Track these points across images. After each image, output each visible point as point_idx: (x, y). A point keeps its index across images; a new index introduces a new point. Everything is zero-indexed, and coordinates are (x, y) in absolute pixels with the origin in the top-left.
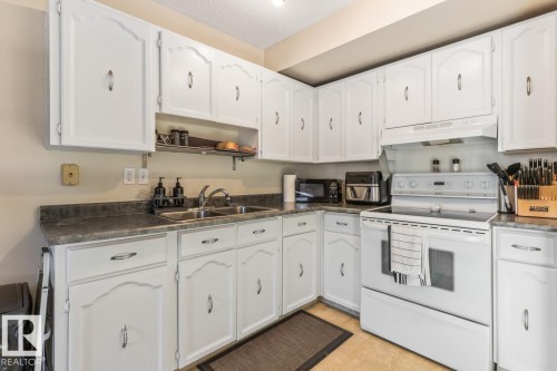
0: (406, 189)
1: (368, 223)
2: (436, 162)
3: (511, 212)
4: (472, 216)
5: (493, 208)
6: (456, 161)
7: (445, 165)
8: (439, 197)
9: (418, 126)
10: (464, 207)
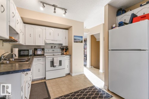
0: (48, 51)
1: (48, 58)
2: (52, 47)
3: (63, 54)
4: (58, 55)
5: (60, 54)
6: (55, 47)
7: (53, 47)
8: (53, 53)
9: (52, 40)
10: (57, 54)
